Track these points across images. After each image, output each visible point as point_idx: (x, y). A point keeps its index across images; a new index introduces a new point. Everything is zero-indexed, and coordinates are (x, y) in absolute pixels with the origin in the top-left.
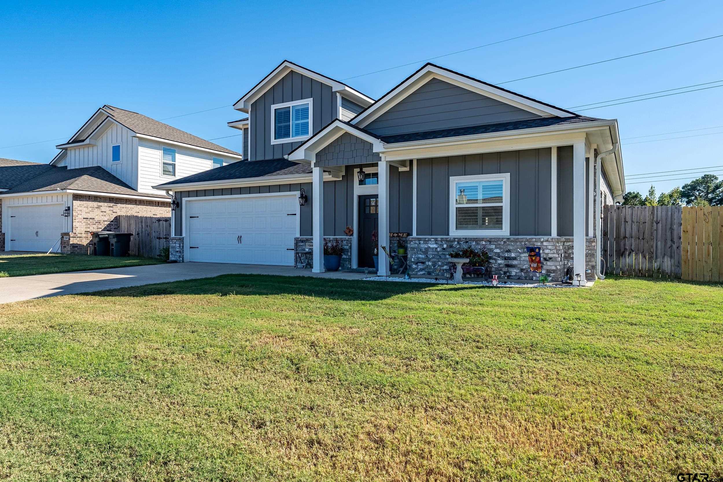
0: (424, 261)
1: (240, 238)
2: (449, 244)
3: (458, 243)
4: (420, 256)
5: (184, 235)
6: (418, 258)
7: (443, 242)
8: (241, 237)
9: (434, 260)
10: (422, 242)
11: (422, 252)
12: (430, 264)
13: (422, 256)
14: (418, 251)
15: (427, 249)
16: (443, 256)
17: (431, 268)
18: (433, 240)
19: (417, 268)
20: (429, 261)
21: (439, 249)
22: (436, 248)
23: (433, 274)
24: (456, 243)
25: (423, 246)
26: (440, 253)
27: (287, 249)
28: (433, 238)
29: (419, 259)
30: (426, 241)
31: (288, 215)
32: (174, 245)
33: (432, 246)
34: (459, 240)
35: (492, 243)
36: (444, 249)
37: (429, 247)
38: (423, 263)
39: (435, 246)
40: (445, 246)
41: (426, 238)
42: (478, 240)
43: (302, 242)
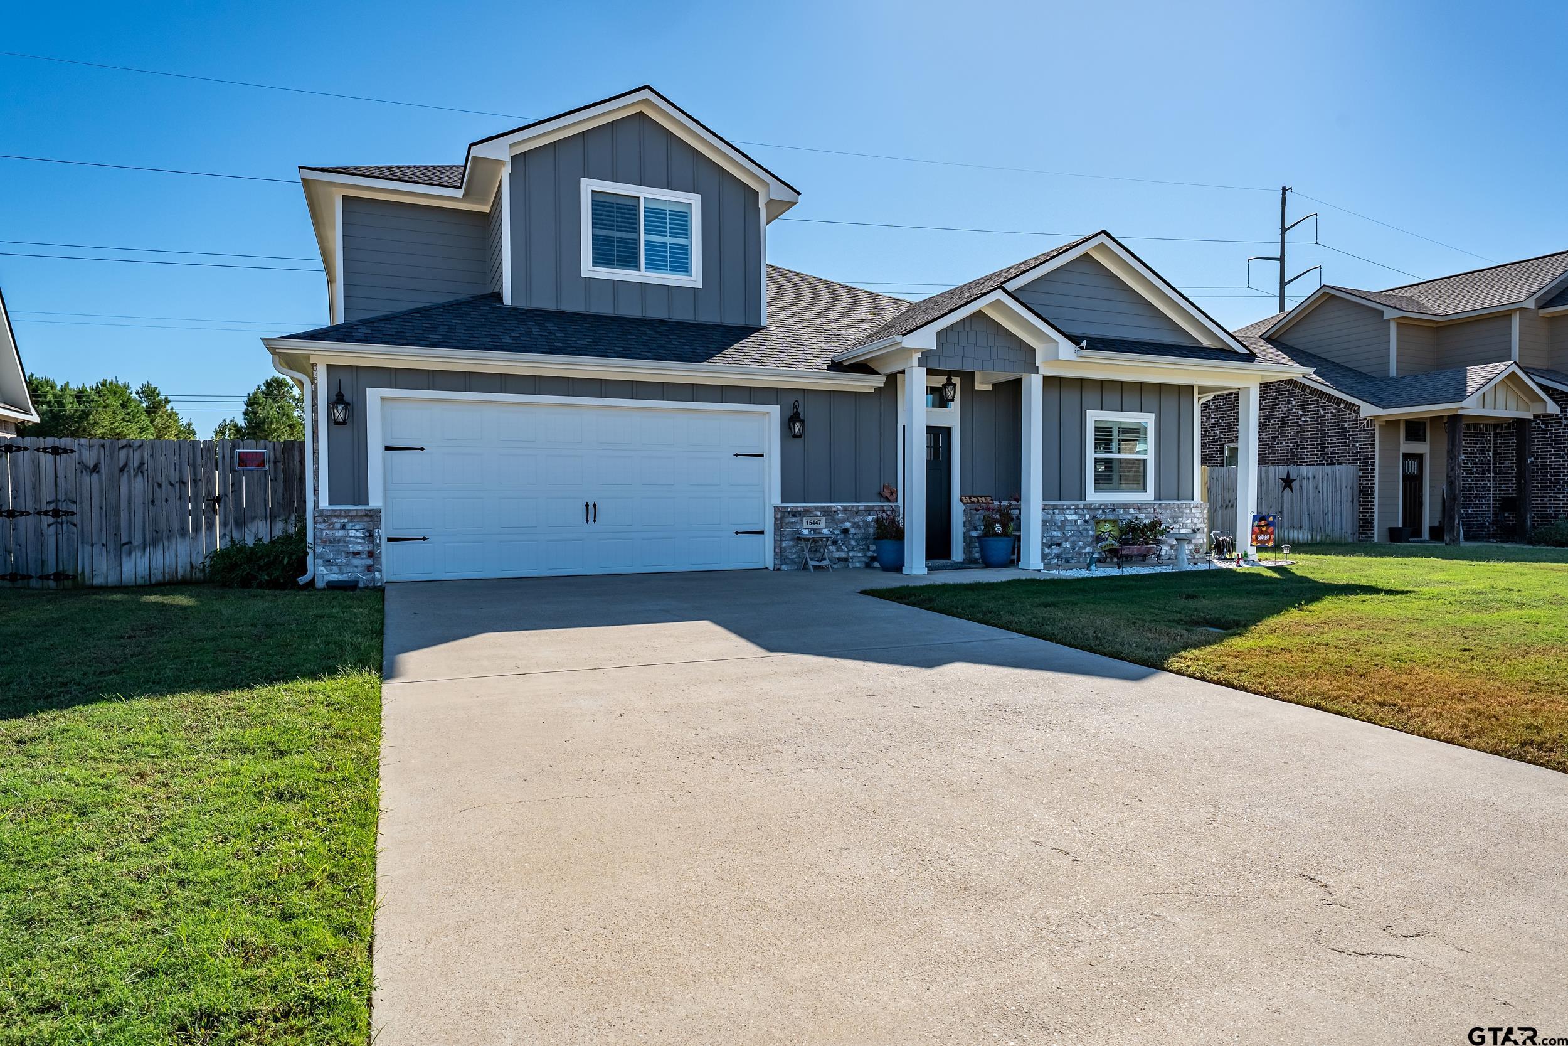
0: (1060, 541)
1: (591, 511)
2: (1093, 513)
3: (1103, 512)
4: (1055, 533)
5: (375, 501)
6: (1052, 537)
7: (1085, 510)
8: (595, 505)
9: (1072, 539)
10: (1057, 511)
11: (1058, 527)
12: (1068, 546)
13: (1058, 534)
14: (1051, 526)
15: (1064, 522)
16: (1085, 532)
17: (1069, 553)
18: (1073, 507)
19: (1050, 554)
20: (1066, 541)
21: (1079, 522)
22: (1076, 521)
23: (1073, 561)
24: (1101, 512)
25: (1059, 517)
26: (1081, 528)
27: (737, 533)
28: (1074, 505)
29: (1054, 539)
30: (1063, 510)
31: (737, 455)
32: (340, 533)
33: (1070, 517)
34: (1104, 507)
35: (1142, 511)
36: (1086, 521)
37: (1067, 519)
38: (1059, 545)
39: (1074, 517)
40: (1087, 517)
41: (1063, 505)
42: (1126, 507)
43: (794, 516)
